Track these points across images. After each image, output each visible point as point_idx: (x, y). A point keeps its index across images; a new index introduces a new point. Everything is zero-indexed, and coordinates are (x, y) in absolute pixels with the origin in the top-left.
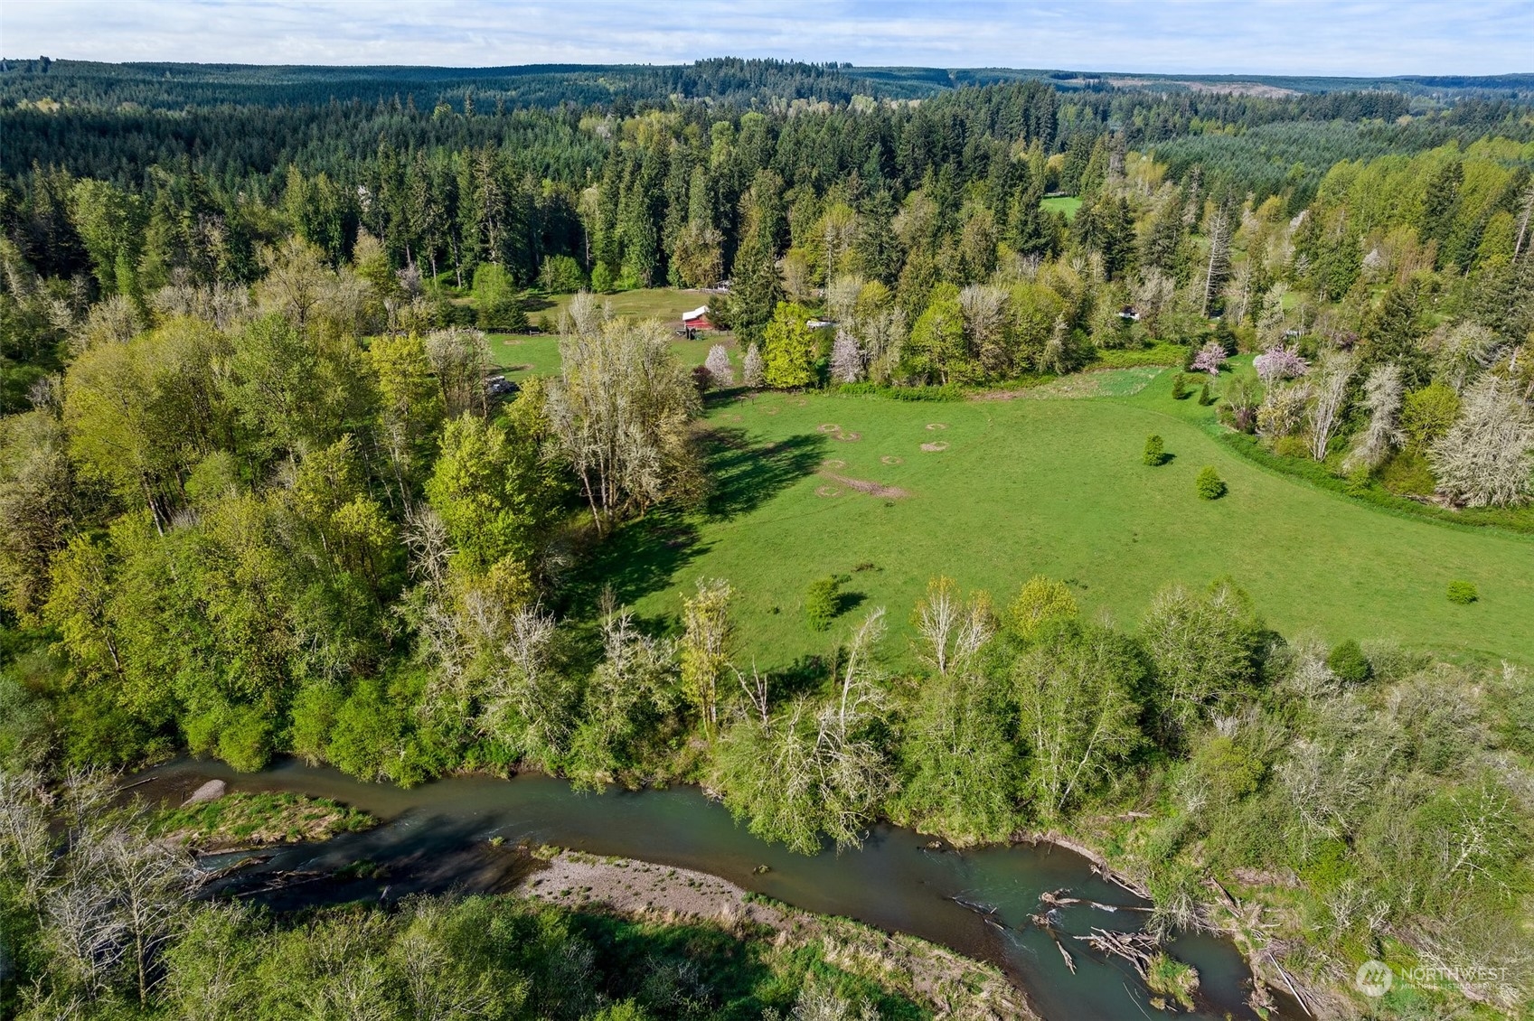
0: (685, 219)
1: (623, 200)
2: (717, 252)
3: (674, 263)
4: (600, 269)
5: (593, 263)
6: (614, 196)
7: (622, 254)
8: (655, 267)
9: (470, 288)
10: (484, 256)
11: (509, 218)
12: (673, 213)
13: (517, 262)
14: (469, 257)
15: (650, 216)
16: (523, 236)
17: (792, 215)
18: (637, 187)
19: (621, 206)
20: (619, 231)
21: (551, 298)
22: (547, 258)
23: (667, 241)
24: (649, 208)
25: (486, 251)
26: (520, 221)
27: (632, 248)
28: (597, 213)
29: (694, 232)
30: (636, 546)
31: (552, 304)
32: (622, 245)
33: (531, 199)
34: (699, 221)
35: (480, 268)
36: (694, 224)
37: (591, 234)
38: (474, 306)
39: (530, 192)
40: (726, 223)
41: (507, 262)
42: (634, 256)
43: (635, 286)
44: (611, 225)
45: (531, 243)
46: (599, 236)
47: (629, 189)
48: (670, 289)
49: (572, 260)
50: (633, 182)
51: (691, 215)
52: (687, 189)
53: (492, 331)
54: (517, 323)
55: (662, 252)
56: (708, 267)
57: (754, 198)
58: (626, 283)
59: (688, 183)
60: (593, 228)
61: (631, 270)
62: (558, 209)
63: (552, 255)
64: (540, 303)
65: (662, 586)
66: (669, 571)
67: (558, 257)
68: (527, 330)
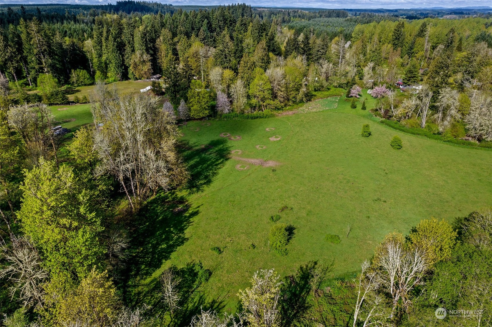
0: (133, 51)
1: (104, 44)
2: (149, 64)
3: (131, 69)
4: (98, 74)
5: (94, 72)
6: (100, 43)
7: (107, 67)
8: (122, 72)
9: (36, 86)
10: (41, 70)
11: (51, 53)
12: (128, 49)
13: (58, 73)
14: (33, 72)
15: (118, 50)
16: (59, 61)
17: (178, 47)
18: (110, 37)
19: (104, 47)
20: (104, 58)
21: (77, 88)
22: (73, 71)
23: (126, 61)
24: (117, 47)
25: (42, 68)
26: (56, 55)
27: (111, 65)
28: (93, 51)
29: (138, 56)
30: (158, 216)
31: (78, 91)
32: (106, 64)
33: (61, 45)
34: (140, 51)
35: (40, 77)
36: (138, 53)
37: (92, 60)
38: (39, 94)
39: (59, 41)
40: (151, 52)
41: (52, 73)
42: (112, 68)
43: (115, 81)
44: (100, 56)
45: (63, 65)
46: (95, 60)
47: (107, 39)
48: (131, 81)
49: (85, 71)
50: (108, 36)
51: (136, 48)
52: (133, 38)
53: (50, 104)
54: (63, 100)
55: (125, 65)
56: (146, 70)
57: (162, 41)
58: (111, 80)
59: (133, 35)
60: (92, 57)
61: (112, 74)
62: (74, 49)
63: (75, 69)
64: (72, 91)
65: (182, 241)
66: (182, 230)
67: (78, 70)
68: (69, 103)
